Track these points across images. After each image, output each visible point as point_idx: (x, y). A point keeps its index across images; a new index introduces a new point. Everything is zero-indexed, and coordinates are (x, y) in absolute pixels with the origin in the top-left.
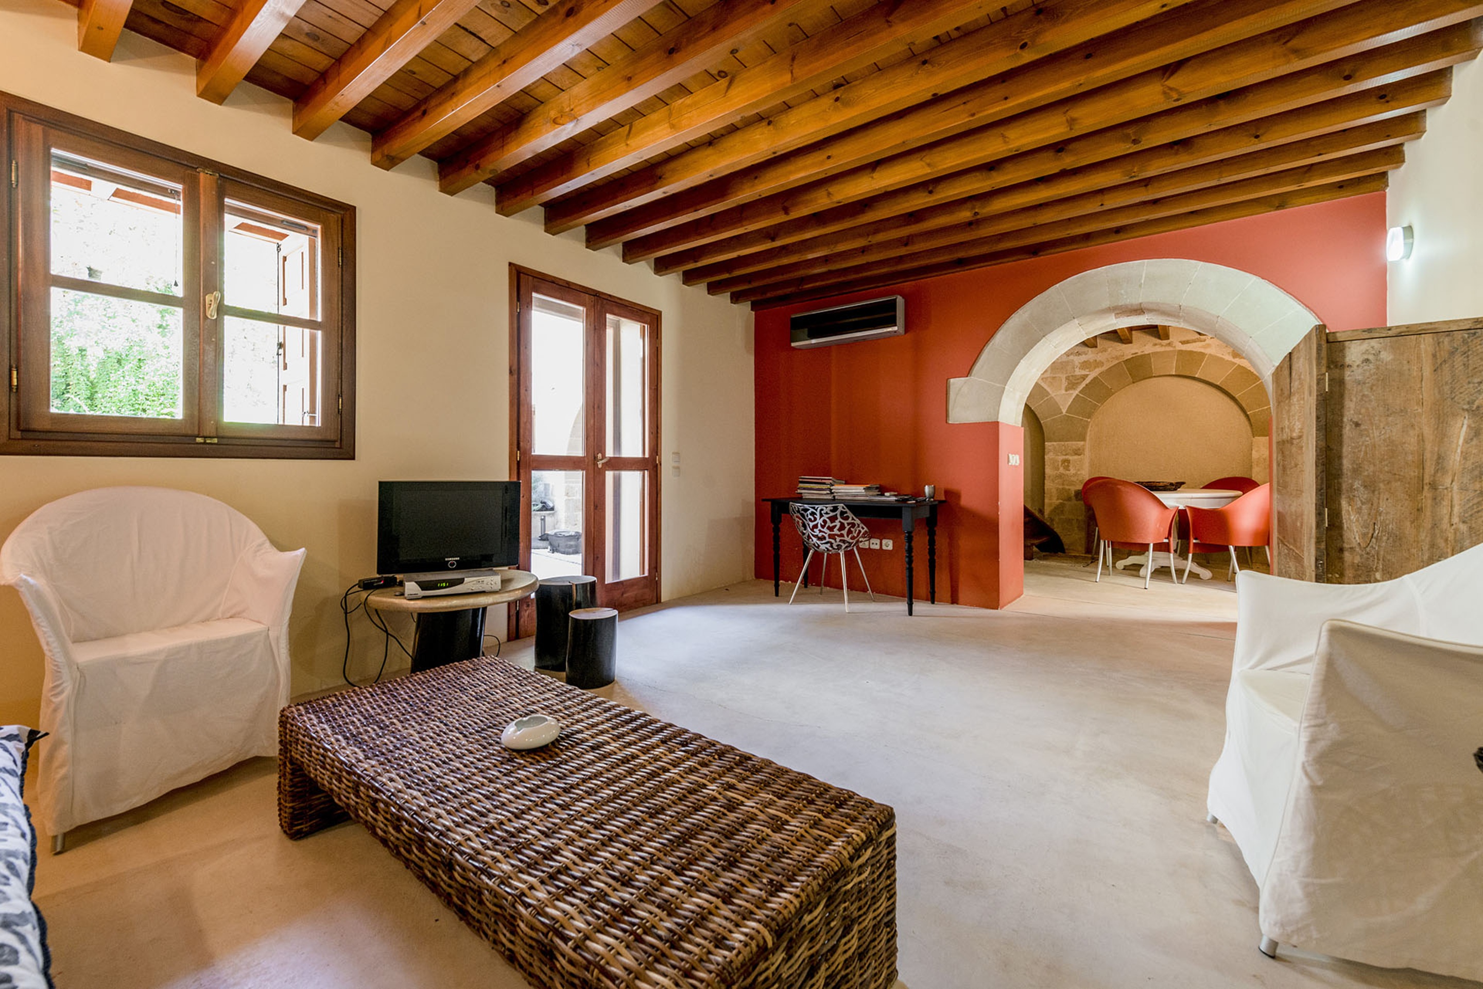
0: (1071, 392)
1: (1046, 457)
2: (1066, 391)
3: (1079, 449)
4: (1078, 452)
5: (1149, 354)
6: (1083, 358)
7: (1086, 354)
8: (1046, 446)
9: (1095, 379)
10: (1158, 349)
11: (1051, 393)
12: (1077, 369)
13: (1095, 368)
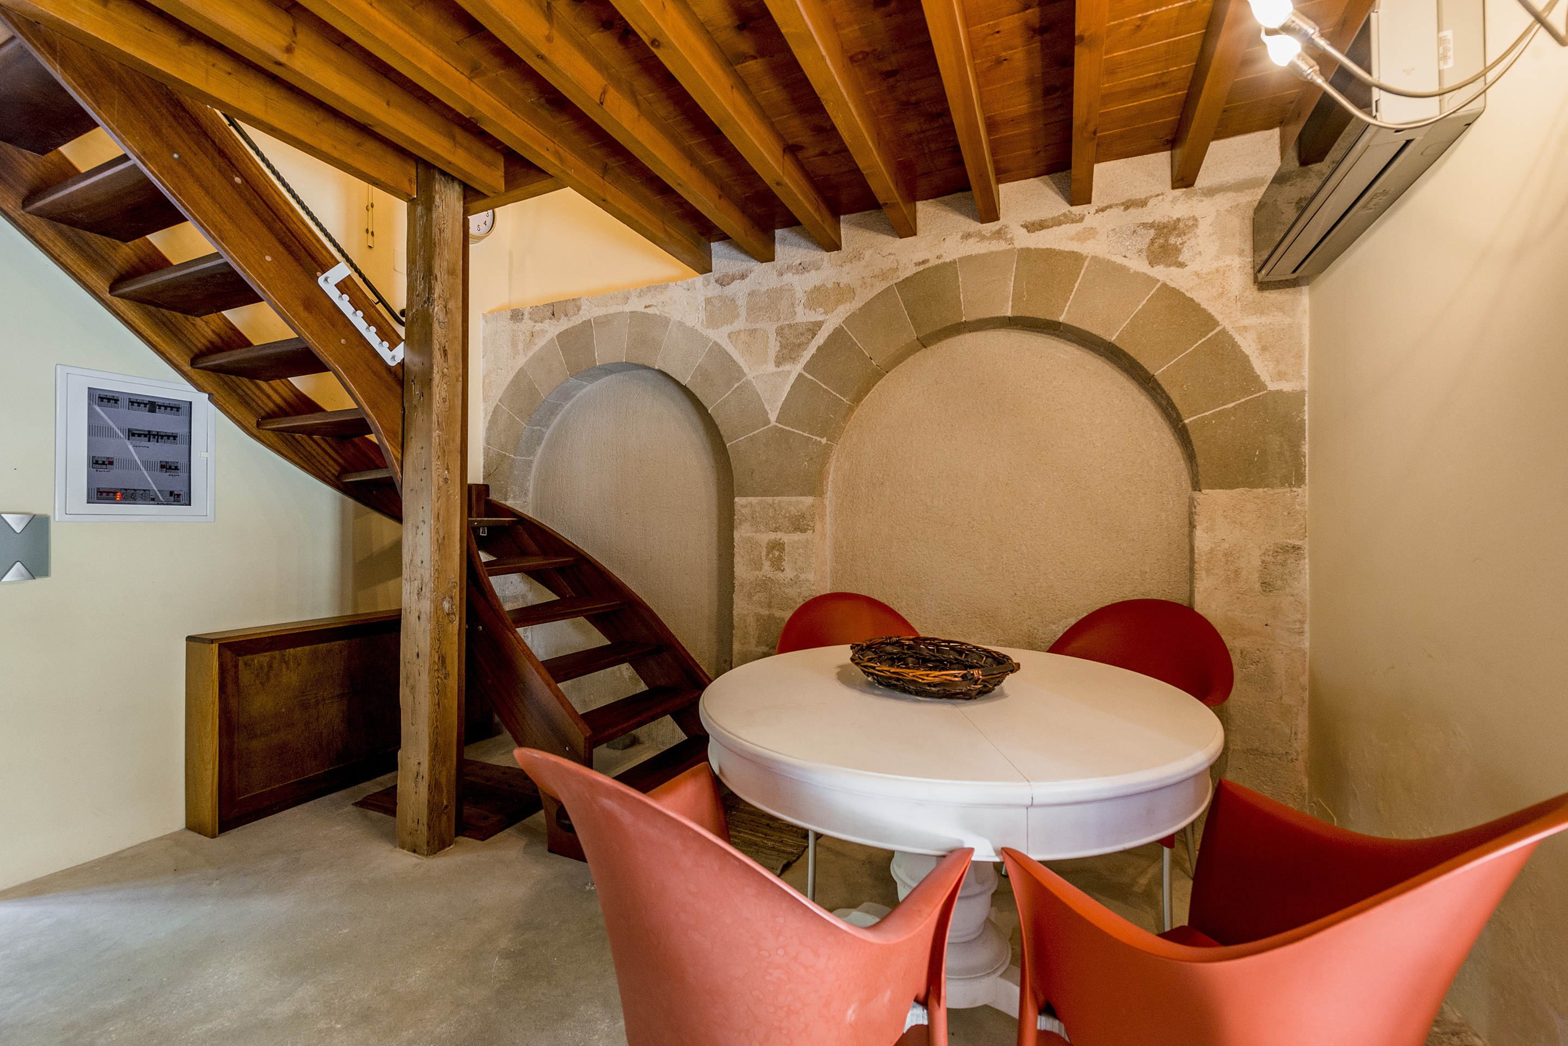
0: (787, 367)
1: (736, 535)
2: (778, 364)
3: (803, 516)
4: (800, 524)
5: (954, 262)
6: (813, 279)
7: (818, 269)
8: (737, 507)
9: (838, 332)
10: (975, 248)
11: (746, 370)
12: (799, 309)
13: (838, 302)
